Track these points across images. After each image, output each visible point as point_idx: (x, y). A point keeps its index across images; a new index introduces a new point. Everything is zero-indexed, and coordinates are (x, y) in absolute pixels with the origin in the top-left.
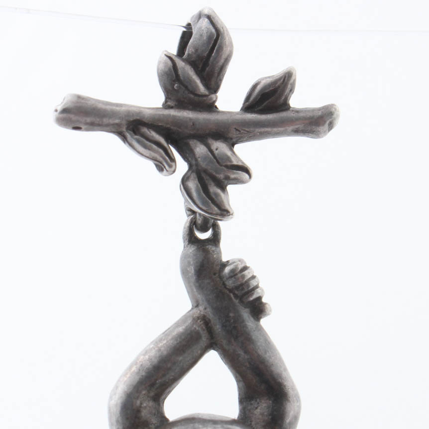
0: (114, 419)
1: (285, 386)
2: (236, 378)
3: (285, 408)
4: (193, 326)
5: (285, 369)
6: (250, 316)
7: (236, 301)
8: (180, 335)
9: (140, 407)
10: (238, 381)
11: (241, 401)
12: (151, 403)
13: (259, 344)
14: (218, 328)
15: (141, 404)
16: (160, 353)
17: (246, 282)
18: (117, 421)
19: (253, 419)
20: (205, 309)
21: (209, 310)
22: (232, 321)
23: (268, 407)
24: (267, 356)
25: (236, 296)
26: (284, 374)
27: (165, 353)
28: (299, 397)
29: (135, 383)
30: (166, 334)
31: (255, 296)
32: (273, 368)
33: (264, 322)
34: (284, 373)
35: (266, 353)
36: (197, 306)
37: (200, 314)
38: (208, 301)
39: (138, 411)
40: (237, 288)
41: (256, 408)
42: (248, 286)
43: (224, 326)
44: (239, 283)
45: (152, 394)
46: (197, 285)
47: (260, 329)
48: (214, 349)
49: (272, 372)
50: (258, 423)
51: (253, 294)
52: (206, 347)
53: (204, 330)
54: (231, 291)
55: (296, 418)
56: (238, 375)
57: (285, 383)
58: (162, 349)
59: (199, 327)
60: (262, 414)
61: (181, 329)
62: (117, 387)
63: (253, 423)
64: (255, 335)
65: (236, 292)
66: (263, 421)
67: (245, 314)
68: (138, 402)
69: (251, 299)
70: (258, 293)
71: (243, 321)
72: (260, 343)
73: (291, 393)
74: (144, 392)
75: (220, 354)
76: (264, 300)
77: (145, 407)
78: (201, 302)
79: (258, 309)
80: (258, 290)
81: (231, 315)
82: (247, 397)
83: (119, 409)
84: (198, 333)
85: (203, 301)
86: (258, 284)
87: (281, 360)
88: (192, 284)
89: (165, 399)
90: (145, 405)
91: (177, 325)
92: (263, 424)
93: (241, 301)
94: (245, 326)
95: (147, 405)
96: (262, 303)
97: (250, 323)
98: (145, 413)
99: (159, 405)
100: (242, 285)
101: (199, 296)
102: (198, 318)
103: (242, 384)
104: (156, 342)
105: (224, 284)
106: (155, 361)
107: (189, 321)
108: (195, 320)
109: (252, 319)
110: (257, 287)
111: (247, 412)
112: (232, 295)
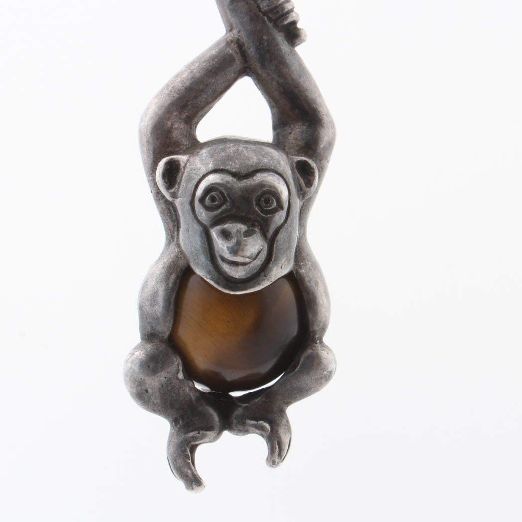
0: (145, 140)
1: (319, 112)
2: (270, 103)
3: (319, 134)
4: (226, 49)
5: (320, 96)
6: (284, 40)
7: (271, 25)
8: (213, 58)
9: (172, 128)
10: (272, 107)
11: (275, 128)
12: (183, 125)
13: (293, 68)
14: (251, 51)
15: (172, 125)
16: (192, 75)
17: (281, 5)
18: (148, 142)
19: (287, 144)
20: (239, 32)
21: (243, 34)
22: (266, 44)
23: (302, 132)
24: (301, 80)
25: (270, 20)
26: (319, 100)
27: (198, 75)
28: (334, 124)
29: (166, 105)
30: (199, 58)
31: (290, 20)
32: (307, 93)
33: (299, 49)
34: (318, 98)
35: (300, 77)
36: (231, 30)
37: (233, 37)
38: (242, 24)
39: (169, 131)
40: (271, 11)
41: (290, 134)
42: (283, 9)
43: (257, 49)
44: (274, 6)
45: (184, 116)
46: (231, 8)
47: (295, 54)
48: (248, 75)
49: (306, 96)
50: (291, 148)
51: (287, 18)
52: (239, 71)
53: (237, 53)
54: (265, 14)
55: (330, 145)
56: (271, 100)
57: (320, 109)
58: (195, 71)
59: (232, 50)
60: (296, 139)
61: (214, 52)
62: (148, 109)
63: (286, 148)
64: (289, 59)
65: (271, 16)
66: (297, 146)
67: (280, 38)
68: (169, 123)
69: (286, 23)
70: (293, 17)
71: (277, 45)
72: (294, 67)
73: (325, 119)
74: (175, 113)
75: (254, 79)
76: (299, 26)
77: (176, 129)
78: (234, 26)
79: (293, 34)
80: (293, 14)
81: (265, 38)
82: (281, 123)
83: (150, 129)
84: (231, 56)
85: (237, 24)
86: (293, 8)
87: (315, 86)
88: (226, 8)
89: (197, 123)
90: (176, 126)
91: (211, 49)
92: (297, 149)
93: (276, 26)
94: (280, 50)
95: (178, 128)
96: (296, 28)
97: (284, 47)
98: (176, 134)
99: (191, 128)
100: (277, 7)
101: (233, 19)
102: (232, 42)
103: (275, 109)
104: (189, 66)
105: (258, 7)
106: (188, 83)
107: (223, 44)
108: (228, 44)
109: (286, 43)
110: (292, 11)
111: (281, 138)
112: (266, 18)
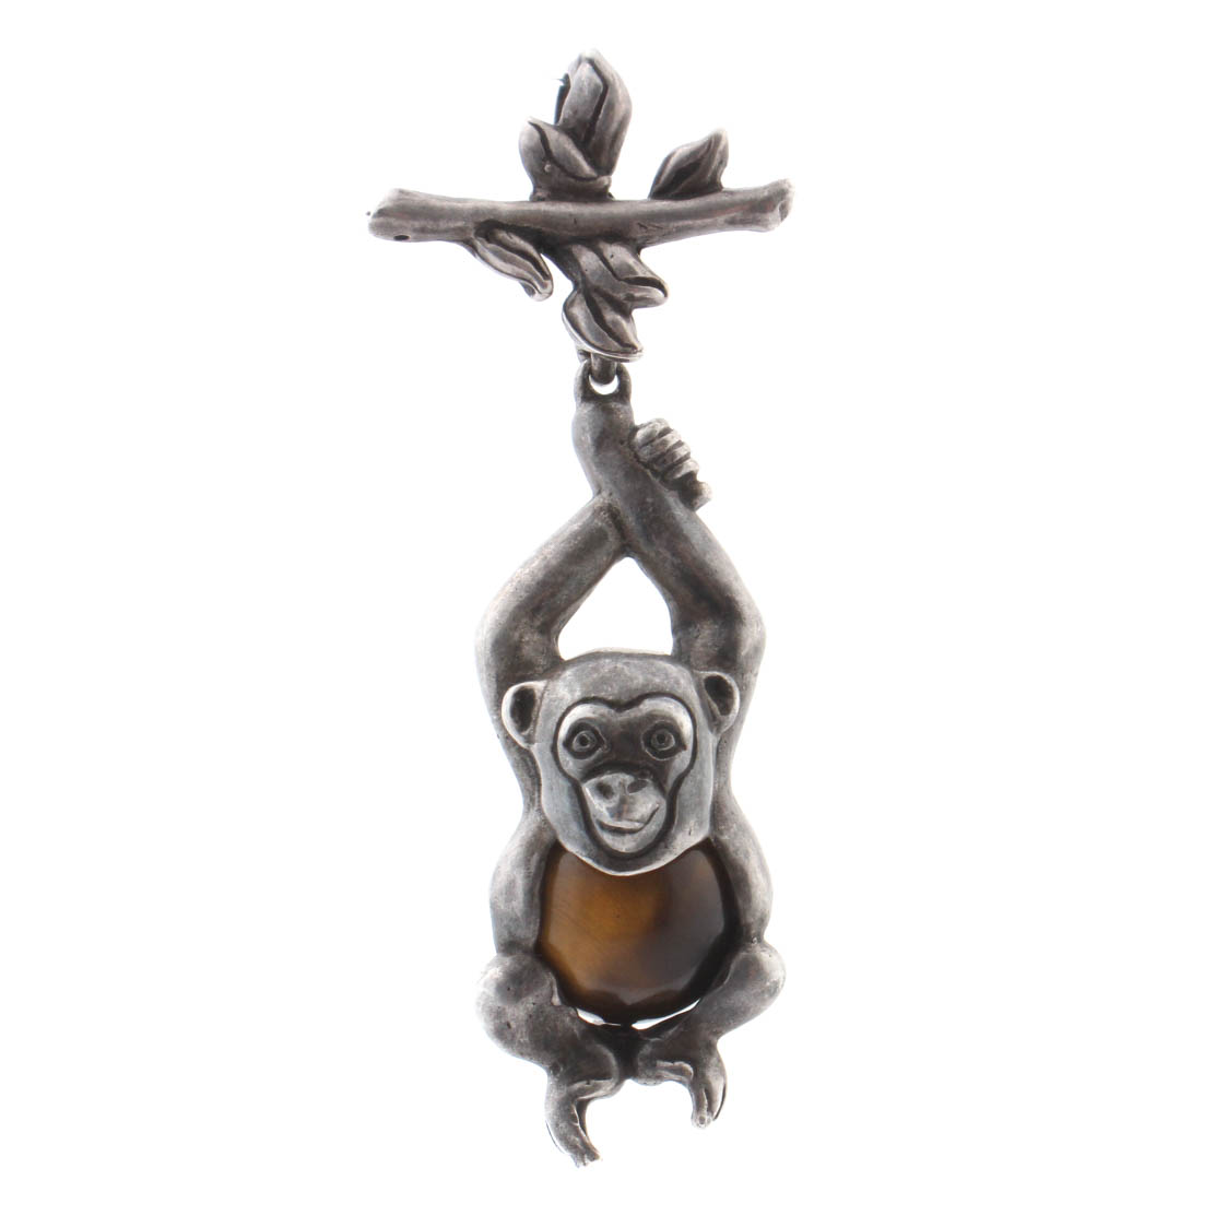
0: (483, 662)
1: (737, 603)
2: (664, 595)
3: (739, 635)
4: (592, 522)
5: (737, 578)
6: (679, 502)
7: (656, 481)
8: (575, 535)
9: (521, 642)
10: (667, 600)
11: (675, 631)
12: (536, 637)
13: (694, 541)
14: (631, 521)
15: (521, 637)
16: (545, 562)
17: (668, 450)
18: (488, 665)
19: (692, 653)
20: (611, 494)
21: (616, 496)
22: (651, 510)
23: (713, 635)
24: (708, 558)
25: (655, 473)
26: (735, 586)
27: (554, 562)
28: (760, 619)
29: (511, 608)
30: (556, 537)
31: (684, 471)
32: (718, 577)
33: (702, 513)
34: (734, 582)
35: (705, 554)
36: (599, 492)
37: (603, 503)
38: (615, 483)
39: (517, 647)
40: (655, 460)
41: (697, 637)
42: (674, 455)
43: (639, 518)
44: (658, 453)
45: (537, 623)
46: (597, 460)
47: (697, 521)
48: (628, 556)
49: (717, 581)
50: (698, 659)
51: (681, 468)
52: (615, 551)
53: (610, 526)
54: (647, 465)
55: (758, 650)
56: (666, 591)
57: (737, 598)
58: (549, 556)
59: (602, 521)
60: (704, 645)
61: (576, 527)
62: (485, 616)
63: (692, 660)
64: (687, 528)
65: (656, 467)
66: (708, 655)
67: (672, 499)
68: (517, 635)
69: (679, 476)
70: (689, 467)
71: (669, 508)
72: (696, 539)
73: (747, 612)
74: (524, 620)
75: (638, 561)
76: (699, 478)
77: (528, 642)
78: (603, 486)
79: (690, 491)
80: (689, 462)
81: (649, 500)
82: (683, 624)
83: (489, 646)
84: (600, 530)
85: (606, 483)
86: (689, 454)
87: (730, 564)
88: (589, 460)
89: (559, 632)
90: (527, 639)
91: (572, 522)
92: (706, 659)
93: (664, 481)
94: (673, 517)
95: (531, 641)
96: (696, 482)
97: (679, 511)
98: (528, 651)
99: (549, 640)
100: (663, 454)
101: (600, 477)
102: (601, 509)
103: (673, 603)
104: (540, 551)
105: (636, 456)
106: (540, 576)
107: (589, 514)
108: (596, 512)
109: (682, 506)
110: (687, 457)
111: (683, 645)
112: (649, 473)
